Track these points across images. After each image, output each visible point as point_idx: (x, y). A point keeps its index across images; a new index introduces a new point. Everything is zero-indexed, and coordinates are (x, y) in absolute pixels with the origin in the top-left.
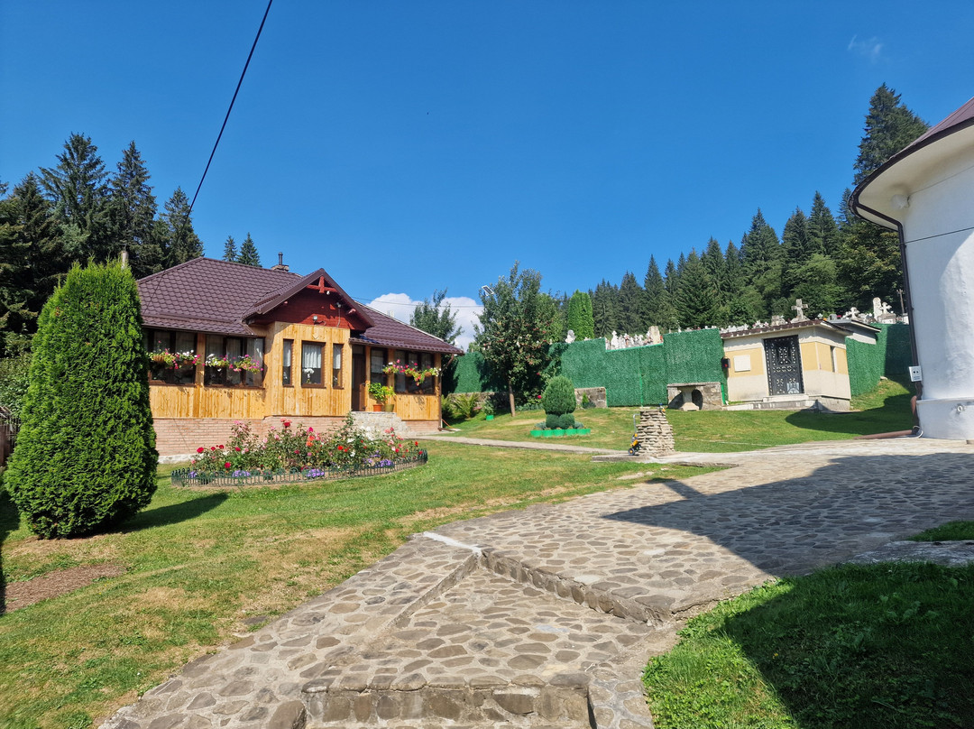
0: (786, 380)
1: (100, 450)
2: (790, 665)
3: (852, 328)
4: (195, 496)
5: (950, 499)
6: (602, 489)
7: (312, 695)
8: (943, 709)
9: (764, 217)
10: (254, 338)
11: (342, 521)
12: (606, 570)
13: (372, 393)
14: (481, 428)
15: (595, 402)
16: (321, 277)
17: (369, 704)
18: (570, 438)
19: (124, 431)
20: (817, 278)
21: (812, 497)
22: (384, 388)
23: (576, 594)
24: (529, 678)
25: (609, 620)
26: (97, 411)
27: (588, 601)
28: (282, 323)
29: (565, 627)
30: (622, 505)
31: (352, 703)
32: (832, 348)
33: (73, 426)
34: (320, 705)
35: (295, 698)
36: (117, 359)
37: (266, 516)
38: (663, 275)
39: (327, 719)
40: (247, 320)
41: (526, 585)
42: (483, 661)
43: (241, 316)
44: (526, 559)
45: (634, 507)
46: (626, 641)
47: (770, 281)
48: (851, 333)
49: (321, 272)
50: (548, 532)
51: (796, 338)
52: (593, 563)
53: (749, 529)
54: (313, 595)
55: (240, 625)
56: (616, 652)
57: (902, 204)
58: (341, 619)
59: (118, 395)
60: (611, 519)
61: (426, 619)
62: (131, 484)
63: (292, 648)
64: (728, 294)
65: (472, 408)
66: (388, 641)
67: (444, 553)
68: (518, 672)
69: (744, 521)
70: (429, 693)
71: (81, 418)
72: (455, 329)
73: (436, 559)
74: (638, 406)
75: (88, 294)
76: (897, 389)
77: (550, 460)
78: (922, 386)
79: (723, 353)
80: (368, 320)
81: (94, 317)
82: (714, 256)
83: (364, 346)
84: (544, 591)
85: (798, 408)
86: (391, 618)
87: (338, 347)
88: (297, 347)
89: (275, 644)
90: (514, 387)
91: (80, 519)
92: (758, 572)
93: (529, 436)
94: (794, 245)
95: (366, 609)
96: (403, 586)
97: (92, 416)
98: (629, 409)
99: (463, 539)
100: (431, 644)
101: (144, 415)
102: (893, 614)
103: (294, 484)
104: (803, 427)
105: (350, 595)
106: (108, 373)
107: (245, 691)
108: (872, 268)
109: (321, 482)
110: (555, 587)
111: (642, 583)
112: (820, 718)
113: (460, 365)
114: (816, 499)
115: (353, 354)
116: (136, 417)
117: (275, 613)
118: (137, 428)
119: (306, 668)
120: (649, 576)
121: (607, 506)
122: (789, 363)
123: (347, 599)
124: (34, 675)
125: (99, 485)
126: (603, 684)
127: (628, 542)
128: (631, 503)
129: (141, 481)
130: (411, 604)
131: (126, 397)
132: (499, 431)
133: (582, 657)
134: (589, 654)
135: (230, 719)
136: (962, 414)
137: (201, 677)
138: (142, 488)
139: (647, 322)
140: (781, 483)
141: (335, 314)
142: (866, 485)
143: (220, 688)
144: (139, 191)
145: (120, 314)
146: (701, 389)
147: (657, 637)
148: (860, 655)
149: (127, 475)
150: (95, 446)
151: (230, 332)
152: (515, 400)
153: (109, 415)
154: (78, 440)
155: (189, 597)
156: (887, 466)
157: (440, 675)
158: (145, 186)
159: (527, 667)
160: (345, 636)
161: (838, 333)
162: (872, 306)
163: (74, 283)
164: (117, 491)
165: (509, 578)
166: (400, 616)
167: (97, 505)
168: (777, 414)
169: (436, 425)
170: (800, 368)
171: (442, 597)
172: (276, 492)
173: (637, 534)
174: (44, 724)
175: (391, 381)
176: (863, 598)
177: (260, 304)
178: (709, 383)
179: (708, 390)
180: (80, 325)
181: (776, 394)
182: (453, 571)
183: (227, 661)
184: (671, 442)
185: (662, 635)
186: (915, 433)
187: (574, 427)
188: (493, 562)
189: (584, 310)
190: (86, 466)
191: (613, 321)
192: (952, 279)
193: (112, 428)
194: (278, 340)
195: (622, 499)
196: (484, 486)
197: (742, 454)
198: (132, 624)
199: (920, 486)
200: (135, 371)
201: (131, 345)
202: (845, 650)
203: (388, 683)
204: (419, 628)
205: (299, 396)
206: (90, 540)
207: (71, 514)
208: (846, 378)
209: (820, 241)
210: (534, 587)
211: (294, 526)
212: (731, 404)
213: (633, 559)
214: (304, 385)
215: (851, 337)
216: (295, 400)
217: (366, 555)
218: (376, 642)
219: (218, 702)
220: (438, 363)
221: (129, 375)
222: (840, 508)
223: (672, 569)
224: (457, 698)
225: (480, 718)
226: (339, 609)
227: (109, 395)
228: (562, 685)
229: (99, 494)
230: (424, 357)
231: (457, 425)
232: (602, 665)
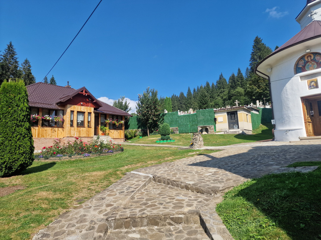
0: (234, 125)
1: (14, 146)
2: (263, 202)
3: (252, 109)
4: (43, 164)
5: (292, 157)
6: (184, 157)
7: (110, 221)
8: (313, 211)
9: (223, 75)
10: (60, 110)
11: (101, 169)
12: (195, 180)
13: (101, 129)
14: (139, 141)
15: (175, 132)
16: (84, 89)
17: (129, 223)
18: (169, 143)
19: (23, 139)
20: (239, 95)
21: (251, 157)
22: (105, 127)
23: (187, 187)
24: (181, 212)
25: (199, 195)
26: (13, 132)
27: (191, 189)
28: (70, 105)
29: (186, 197)
30: (193, 161)
31: (123, 223)
32: (247, 115)
33: (5, 138)
34: (113, 224)
35: (103, 223)
36: (21, 114)
37: (73, 168)
38: (192, 93)
39: (115, 229)
40: (57, 104)
41: (169, 186)
42: (164, 208)
43: (55, 102)
44: (168, 178)
45: (197, 162)
46: (207, 200)
47: (225, 95)
48: (252, 110)
49: (84, 88)
50: (172, 170)
51: (236, 112)
52: (191, 178)
53: (236, 167)
54: (98, 192)
55: (75, 203)
56: (205, 203)
57: (270, 71)
58: (111, 198)
59: (21, 127)
60: (191, 165)
61: (140, 197)
62: (26, 158)
63: (97, 208)
64: (212, 99)
65: (135, 134)
66: (130, 204)
67: (140, 177)
68: (177, 210)
69: (233, 164)
70: (149, 218)
71: (7, 135)
72: (129, 108)
73: (138, 179)
74: (189, 133)
75: (10, 91)
76: (265, 128)
77: (164, 150)
78: (275, 126)
79: (215, 116)
80: (100, 105)
81: (12, 99)
82: (208, 87)
83: (98, 113)
84: (176, 187)
85: (238, 133)
86: (129, 197)
87: (90, 113)
88: (75, 113)
89: (91, 207)
90: (149, 127)
91: (7, 170)
92: (243, 178)
93: (155, 143)
94: (232, 84)
95: (119, 195)
96: (129, 187)
97: (11, 134)
98: (185, 134)
99: (145, 173)
100: (145, 204)
101: (30, 134)
102: (292, 186)
103: (80, 159)
104: (240, 139)
105: (112, 191)
106: (17, 119)
107: (85, 221)
108: (256, 91)
109: (89, 158)
110: (180, 186)
111: (208, 183)
112: (277, 216)
113: (130, 120)
114: (252, 158)
115: (95, 116)
116: (27, 134)
117: (86, 198)
118: (28, 138)
119: (104, 213)
120: (210, 181)
121: (188, 162)
122: (235, 119)
123: (111, 192)
124: (5, 221)
125: (14, 158)
126: (204, 212)
127: (199, 172)
128: (196, 161)
129: (29, 157)
130: (134, 192)
131: (24, 127)
132: (145, 141)
133: (195, 205)
134: (196, 204)
135: (82, 231)
136: (287, 134)
137: (68, 218)
138: (29, 159)
139: (187, 108)
140: (240, 154)
141: (88, 102)
142: (266, 154)
143: (76, 221)
144: (13, 59)
145: (22, 98)
146: (208, 127)
147: (216, 198)
148: (285, 198)
149: (24, 155)
150: (13, 144)
151: (51, 108)
152: (149, 132)
153: (18, 134)
154: (6, 143)
155: (55, 194)
156: (270, 149)
157: (152, 213)
158: (15, 57)
159: (179, 209)
160: (114, 203)
161: (249, 110)
162: (256, 103)
163: (4, 87)
164: (21, 160)
165: (163, 184)
166: (132, 196)
167: (13, 165)
168: (232, 135)
169: (123, 140)
170: (238, 121)
171: (143, 190)
172: (74, 161)
173: (201, 169)
174: (12, 237)
175: (108, 125)
176: (281, 182)
177: (62, 98)
178: (210, 126)
179: (210, 128)
180: (7, 102)
181: (231, 129)
182: (145, 182)
183: (75, 213)
184: (203, 143)
185: (218, 198)
186: (273, 140)
187: (170, 139)
188: (157, 179)
189: (169, 103)
190: (10, 151)
191: (177, 107)
192: (284, 93)
193: (19, 138)
194: (69, 110)
195: (192, 160)
196: (146, 157)
197: (224, 146)
198: (37, 203)
199: (282, 154)
200: (26, 118)
201: (25, 109)
202: (280, 196)
203: (135, 216)
204: (139, 200)
205: (76, 130)
206: (11, 178)
207: (4, 169)
208: (251, 124)
209: (239, 83)
210: (172, 186)
211: (84, 171)
212: (217, 132)
213: (203, 176)
214: (78, 126)
215: (252, 112)
216: (75, 132)
217: (112, 179)
218: (126, 204)
219: (76, 226)
220: (124, 119)
221: (25, 120)
222: (260, 160)
223: (216, 179)
224: (158, 219)
225: (166, 225)
226: (109, 195)
227: (17, 126)
228: (191, 213)
229: (14, 161)
230: (119, 117)
231: (130, 140)
232: (202, 207)
